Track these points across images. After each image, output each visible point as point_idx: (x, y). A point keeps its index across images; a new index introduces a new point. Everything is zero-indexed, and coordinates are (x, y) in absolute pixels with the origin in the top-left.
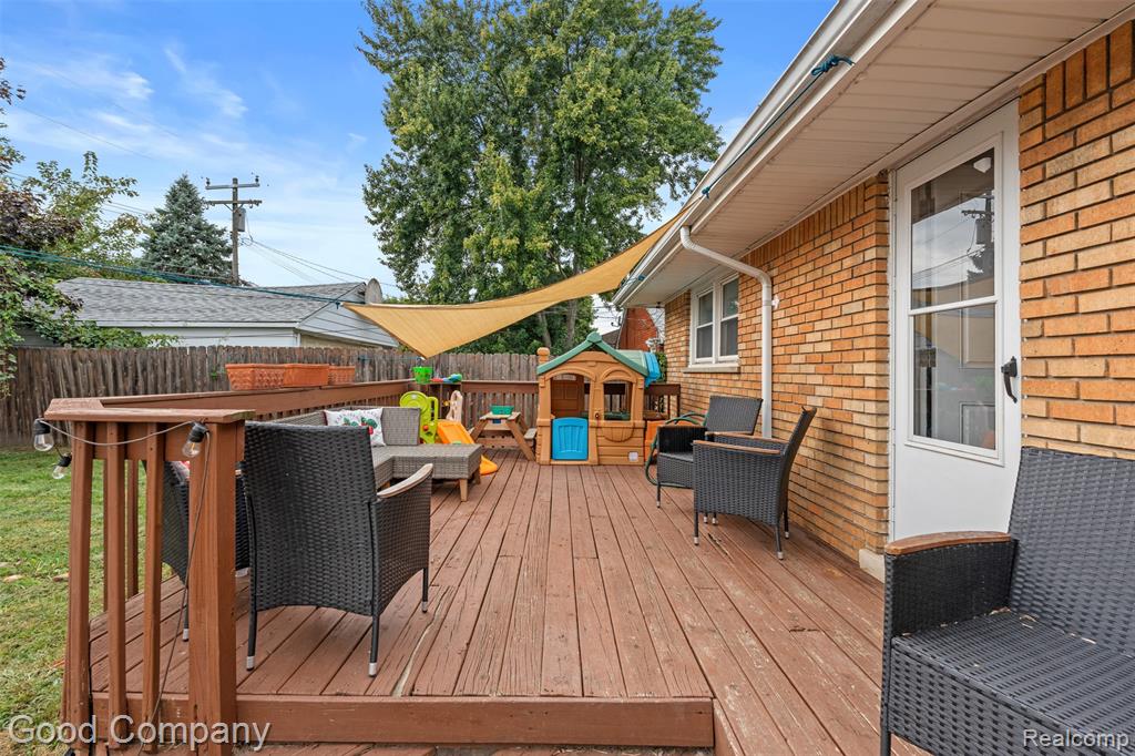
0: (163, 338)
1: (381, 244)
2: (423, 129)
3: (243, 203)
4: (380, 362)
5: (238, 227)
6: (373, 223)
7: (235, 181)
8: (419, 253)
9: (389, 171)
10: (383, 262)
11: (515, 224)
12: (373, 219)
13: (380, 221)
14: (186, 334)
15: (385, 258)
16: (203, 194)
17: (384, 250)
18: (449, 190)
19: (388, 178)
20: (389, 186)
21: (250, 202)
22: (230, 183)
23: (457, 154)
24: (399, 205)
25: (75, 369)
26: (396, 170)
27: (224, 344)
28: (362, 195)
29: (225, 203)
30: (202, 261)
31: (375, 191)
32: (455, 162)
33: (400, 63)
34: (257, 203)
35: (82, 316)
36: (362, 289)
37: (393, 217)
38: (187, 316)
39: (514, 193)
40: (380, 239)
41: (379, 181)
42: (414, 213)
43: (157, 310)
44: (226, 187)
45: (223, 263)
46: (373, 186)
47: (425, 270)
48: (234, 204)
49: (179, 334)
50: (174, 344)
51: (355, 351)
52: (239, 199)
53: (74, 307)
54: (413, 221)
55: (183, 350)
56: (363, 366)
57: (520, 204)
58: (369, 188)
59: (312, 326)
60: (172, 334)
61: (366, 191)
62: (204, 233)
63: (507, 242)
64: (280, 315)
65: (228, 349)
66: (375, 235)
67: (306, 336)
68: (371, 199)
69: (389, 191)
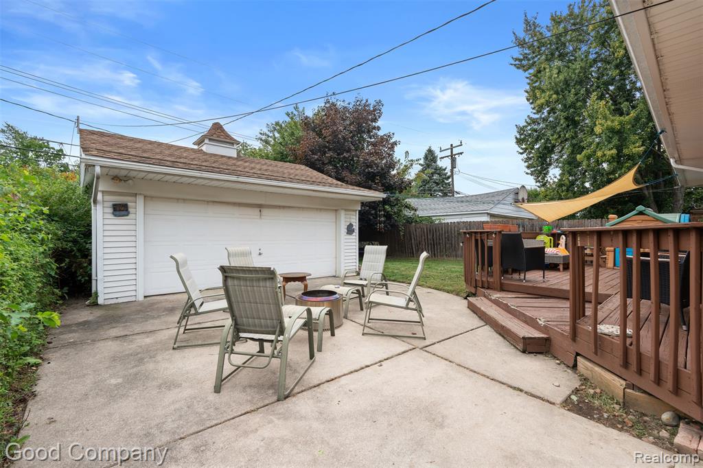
0: (440, 219)
1: (526, 164)
2: (549, 98)
3: (455, 155)
4: (527, 226)
5: (453, 166)
6: (521, 153)
7: (452, 145)
8: (550, 164)
9: (529, 124)
10: (527, 173)
11: (615, 141)
12: (521, 151)
13: (525, 152)
14: (448, 217)
15: (529, 171)
16: (439, 154)
17: (528, 167)
18: (568, 126)
19: (529, 128)
20: (530, 132)
21: (458, 154)
22: (450, 147)
23: (573, 105)
24: (537, 141)
25: (416, 231)
26: (534, 122)
27: (462, 221)
28: (515, 140)
29: (448, 156)
30: (438, 184)
31: (522, 137)
32: (572, 110)
33: (535, 62)
34: (461, 153)
35: (417, 213)
36: (517, 191)
37: (532, 149)
38: (446, 211)
39: (613, 121)
40: (525, 162)
41: (524, 131)
42: (546, 143)
43: (435, 209)
44: (448, 149)
45: (446, 184)
46: (521, 135)
47: (554, 173)
48: (452, 156)
49: (445, 217)
50: (443, 222)
51: (515, 221)
52: (454, 153)
53: (416, 210)
54: (546, 148)
55: (448, 223)
56: (519, 227)
57: (619, 127)
58: (518, 137)
59: (496, 211)
60: (443, 218)
61: (516, 138)
62: (438, 172)
63: (608, 153)
64: (481, 207)
65: (464, 222)
66: (523, 160)
67: (492, 216)
68: (519, 142)
69: (530, 135)
